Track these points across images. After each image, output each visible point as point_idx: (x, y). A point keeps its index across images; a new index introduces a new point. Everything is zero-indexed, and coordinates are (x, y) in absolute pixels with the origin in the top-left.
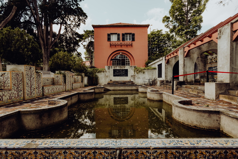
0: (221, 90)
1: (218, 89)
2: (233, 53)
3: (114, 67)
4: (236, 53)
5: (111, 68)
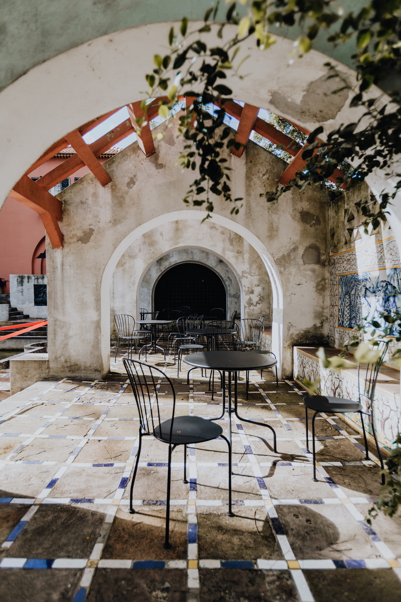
0: (26, 381)
1: (18, 376)
2: (54, 280)
3: (37, 279)
4: (62, 280)
5: (28, 282)
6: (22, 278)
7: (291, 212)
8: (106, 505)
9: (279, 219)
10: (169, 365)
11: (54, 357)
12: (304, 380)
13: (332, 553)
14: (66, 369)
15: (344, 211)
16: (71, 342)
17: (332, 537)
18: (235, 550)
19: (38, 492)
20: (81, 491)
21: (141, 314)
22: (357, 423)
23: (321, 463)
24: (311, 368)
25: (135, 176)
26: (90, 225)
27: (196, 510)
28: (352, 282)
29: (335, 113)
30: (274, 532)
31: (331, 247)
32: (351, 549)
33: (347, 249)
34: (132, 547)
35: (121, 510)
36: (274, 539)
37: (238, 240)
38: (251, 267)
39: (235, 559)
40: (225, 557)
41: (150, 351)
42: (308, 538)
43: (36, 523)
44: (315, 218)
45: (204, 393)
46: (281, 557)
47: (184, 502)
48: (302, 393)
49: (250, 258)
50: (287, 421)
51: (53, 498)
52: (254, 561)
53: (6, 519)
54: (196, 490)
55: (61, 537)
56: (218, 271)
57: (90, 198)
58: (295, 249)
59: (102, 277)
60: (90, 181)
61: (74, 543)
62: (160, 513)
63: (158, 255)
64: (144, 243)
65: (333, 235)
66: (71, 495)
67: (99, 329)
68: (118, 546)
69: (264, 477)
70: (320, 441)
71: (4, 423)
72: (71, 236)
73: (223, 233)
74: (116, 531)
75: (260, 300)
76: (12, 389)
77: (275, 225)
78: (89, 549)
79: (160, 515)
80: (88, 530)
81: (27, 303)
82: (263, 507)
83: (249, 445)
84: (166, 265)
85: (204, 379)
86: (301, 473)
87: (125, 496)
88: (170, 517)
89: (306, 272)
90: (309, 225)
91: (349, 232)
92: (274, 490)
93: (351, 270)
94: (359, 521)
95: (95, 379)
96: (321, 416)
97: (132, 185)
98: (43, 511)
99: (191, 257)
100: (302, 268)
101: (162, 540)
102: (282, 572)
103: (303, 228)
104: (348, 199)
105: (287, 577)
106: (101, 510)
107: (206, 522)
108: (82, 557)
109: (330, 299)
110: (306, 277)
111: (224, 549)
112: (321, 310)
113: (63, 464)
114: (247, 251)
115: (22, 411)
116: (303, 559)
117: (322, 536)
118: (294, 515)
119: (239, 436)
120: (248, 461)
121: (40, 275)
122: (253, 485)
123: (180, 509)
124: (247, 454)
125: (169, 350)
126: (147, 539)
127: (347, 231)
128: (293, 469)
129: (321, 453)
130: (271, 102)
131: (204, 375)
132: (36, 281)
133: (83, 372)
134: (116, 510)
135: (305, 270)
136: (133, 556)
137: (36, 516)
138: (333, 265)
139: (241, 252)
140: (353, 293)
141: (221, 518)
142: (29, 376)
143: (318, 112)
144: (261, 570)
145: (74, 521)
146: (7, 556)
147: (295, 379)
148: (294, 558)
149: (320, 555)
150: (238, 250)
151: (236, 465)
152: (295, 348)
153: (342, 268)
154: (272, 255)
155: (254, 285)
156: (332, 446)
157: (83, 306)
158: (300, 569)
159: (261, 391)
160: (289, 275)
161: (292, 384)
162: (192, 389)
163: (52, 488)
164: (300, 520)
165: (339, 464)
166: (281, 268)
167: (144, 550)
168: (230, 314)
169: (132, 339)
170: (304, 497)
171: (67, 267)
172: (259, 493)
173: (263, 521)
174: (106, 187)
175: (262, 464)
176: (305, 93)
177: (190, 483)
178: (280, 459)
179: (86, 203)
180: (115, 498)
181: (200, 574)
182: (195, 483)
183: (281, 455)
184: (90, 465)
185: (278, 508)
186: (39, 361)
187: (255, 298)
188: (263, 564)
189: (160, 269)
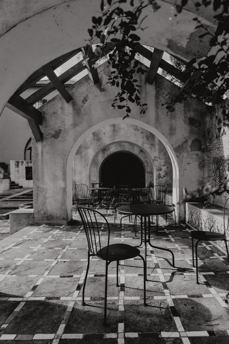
0: (19, 226)
1: (15, 223)
2: (37, 162)
3: (28, 163)
4: (42, 162)
5: (22, 165)
6: (18, 162)
7: (183, 118)
8: (68, 301)
9: (176, 123)
10: (109, 215)
11: (37, 210)
12: (192, 223)
13: (207, 327)
14: (45, 218)
15: (215, 117)
16: (48, 201)
17: (207, 317)
18: (147, 326)
19: (25, 294)
20: (52, 293)
21: (92, 184)
22: (224, 248)
23: (202, 273)
24: (196, 216)
25: (87, 96)
26: (59, 127)
27: (124, 302)
28: (220, 162)
29: (207, 53)
30: (171, 315)
31: (208, 140)
32: (219, 324)
33: (217, 141)
34: (83, 326)
35: (77, 304)
36: (172, 320)
37: (151, 137)
38: (160, 154)
39: (147, 331)
40: (141, 331)
41: (98, 207)
42: (193, 318)
43: (23, 312)
44: (198, 122)
45: (131, 232)
46: (176, 330)
47: (116, 298)
48: (191, 231)
49: (159, 148)
50: (181, 248)
51: (34, 297)
52: (159, 333)
53: (4, 310)
54: (124, 291)
55: (39, 321)
56: (140, 157)
57: (59, 110)
58: (186, 142)
59: (67, 160)
60: (59, 99)
61: (47, 324)
62: (102, 305)
63: (102, 147)
64: (94, 139)
65: (209, 133)
66: (46, 295)
67: (65, 193)
68: (75, 326)
69: (166, 282)
70: (201, 260)
71: (5, 252)
72: (47, 134)
73: (142, 133)
74: (73, 316)
75: (165, 174)
76: (10, 231)
77: (173, 126)
78: (56, 328)
79: (101, 306)
80: (55, 316)
81: (21, 178)
82: (166, 300)
83: (157, 263)
84: (108, 153)
85: (131, 223)
86: (189, 279)
87: (79, 295)
88: (107, 307)
89: (193, 156)
90: (194, 127)
91: (218, 130)
92: (172, 290)
93: (220, 154)
94: (224, 307)
95: (63, 225)
96: (202, 245)
97: (85, 102)
98: (28, 305)
99: (123, 148)
100: (190, 153)
101: (102, 321)
102: (176, 339)
103: (191, 129)
104: (218, 110)
105: (179, 342)
106: (65, 304)
107: (130, 310)
108: (52, 333)
109: (208, 173)
110: (192, 159)
111: (140, 326)
112: (202, 179)
113: (41, 276)
114: (157, 144)
115: (16, 244)
116: (189, 331)
117: (201, 317)
118: (184, 305)
119: (152, 258)
120: (157, 273)
121: (29, 161)
122: (159, 287)
123: (114, 302)
124: (156, 268)
125: (109, 206)
126: (93, 321)
127: (217, 130)
128: (185, 277)
129: (202, 267)
130: (168, 46)
131: (131, 221)
132: (27, 164)
133: (55, 220)
134: (74, 304)
135: (192, 154)
136: (84, 331)
137: (23, 308)
138: (209, 152)
139: (153, 145)
140: (221, 168)
141: (139, 307)
142: (22, 223)
143: (197, 52)
144: (163, 338)
145: (47, 311)
146: (4, 333)
147: (187, 223)
148: (184, 331)
149: (200, 328)
150: (152, 144)
151: (149, 275)
152: (187, 203)
153: (215, 153)
154: (172, 145)
155: (162, 165)
156: (209, 262)
157: (55, 178)
158: (187, 337)
159: (166, 230)
160: (183, 158)
161: (185, 226)
162: (123, 230)
163: (34, 291)
164: (188, 308)
165: (213, 273)
166: (177, 153)
167: (91, 327)
168: (147, 184)
169: (86, 200)
170: (191, 293)
171: (45, 154)
172: (163, 292)
173: (165, 308)
174: (69, 103)
175: (165, 274)
176: (188, 40)
177: (121, 286)
178: (176, 271)
179: (57, 113)
180: (74, 296)
181: (125, 341)
182: (124, 287)
183: (177, 269)
184: (58, 276)
185: (174, 300)
186: (28, 213)
187: (162, 173)
188: (164, 334)
189: (104, 156)
